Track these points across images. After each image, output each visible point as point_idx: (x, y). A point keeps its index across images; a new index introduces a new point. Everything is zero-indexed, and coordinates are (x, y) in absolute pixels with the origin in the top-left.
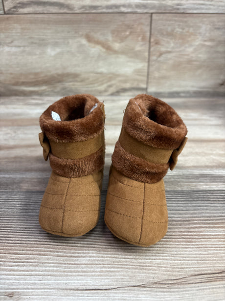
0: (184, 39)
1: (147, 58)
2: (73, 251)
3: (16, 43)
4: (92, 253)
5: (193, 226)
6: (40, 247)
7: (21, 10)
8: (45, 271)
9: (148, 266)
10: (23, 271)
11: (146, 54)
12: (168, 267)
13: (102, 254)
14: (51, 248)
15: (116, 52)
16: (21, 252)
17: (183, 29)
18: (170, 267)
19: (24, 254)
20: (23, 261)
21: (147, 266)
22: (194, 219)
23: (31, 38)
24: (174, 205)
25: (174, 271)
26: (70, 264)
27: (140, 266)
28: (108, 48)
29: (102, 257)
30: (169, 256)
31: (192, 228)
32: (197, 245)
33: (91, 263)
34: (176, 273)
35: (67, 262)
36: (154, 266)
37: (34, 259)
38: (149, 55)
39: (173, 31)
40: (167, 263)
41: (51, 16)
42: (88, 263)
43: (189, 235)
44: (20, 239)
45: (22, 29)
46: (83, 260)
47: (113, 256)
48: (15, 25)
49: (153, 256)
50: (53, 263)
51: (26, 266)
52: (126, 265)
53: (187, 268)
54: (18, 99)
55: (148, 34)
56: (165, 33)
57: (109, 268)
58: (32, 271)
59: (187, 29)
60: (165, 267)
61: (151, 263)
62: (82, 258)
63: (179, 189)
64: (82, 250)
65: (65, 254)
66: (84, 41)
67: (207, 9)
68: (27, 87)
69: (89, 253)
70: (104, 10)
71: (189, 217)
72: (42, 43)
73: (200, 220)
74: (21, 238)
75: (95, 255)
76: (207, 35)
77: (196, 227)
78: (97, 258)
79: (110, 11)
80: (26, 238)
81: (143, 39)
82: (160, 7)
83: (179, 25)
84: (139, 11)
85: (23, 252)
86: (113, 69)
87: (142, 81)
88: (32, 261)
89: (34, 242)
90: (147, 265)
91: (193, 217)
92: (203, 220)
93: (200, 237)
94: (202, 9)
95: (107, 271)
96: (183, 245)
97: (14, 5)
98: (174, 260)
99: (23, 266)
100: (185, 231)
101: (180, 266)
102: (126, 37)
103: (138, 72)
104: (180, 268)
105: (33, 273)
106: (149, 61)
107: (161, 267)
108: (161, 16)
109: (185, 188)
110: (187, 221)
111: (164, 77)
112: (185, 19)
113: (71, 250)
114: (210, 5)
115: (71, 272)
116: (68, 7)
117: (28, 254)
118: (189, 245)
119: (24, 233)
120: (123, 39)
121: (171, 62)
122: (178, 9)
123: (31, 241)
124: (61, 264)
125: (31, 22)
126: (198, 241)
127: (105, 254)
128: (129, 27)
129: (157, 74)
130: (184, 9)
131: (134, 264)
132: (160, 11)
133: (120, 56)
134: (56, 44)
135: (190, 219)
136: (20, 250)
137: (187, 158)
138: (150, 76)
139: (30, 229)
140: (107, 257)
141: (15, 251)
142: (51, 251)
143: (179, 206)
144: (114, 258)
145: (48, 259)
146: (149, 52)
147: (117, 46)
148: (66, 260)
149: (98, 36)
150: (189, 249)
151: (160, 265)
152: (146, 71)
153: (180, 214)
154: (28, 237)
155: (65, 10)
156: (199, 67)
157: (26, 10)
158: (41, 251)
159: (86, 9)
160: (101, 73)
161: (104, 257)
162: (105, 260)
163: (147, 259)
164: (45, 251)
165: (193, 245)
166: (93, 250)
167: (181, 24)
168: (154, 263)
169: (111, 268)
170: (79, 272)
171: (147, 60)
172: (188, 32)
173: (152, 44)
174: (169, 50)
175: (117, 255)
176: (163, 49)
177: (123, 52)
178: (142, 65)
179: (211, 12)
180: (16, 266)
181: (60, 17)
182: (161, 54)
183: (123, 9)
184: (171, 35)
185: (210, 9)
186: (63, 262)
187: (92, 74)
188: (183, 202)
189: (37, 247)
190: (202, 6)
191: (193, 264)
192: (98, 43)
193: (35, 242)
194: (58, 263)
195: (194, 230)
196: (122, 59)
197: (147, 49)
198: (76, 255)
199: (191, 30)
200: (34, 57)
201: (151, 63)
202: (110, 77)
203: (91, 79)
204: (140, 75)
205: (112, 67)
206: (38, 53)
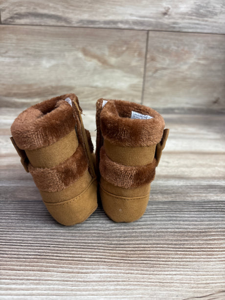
0: (179, 56)
1: (143, 73)
2: (80, 266)
3: (10, 53)
4: (103, 268)
5: (211, 238)
6: (41, 262)
7: (18, 21)
8: (49, 289)
9: (169, 283)
10: (23, 290)
11: (142, 70)
12: (191, 284)
13: (114, 269)
14: (54, 263)
15: (112, 66)
16: (19, 267)
17: (178, 47)
18: (194, 283)
19: (23, 270)
20: (21, 278)
21: (167, 283)
22: (211, 230)
23: (26, 49)
24: (186, 215)
25: (199, 288)
26: (77, 281)
27: (160, 283)
28: (104, 62)
29: (115, 273)
30: (191, 271)
31: (210, 240)
32: (219, 258)
33: (103, 280)
34: (202, 289)
35: (74, 279)
36: (176, 283)
37: (34, 275)
38: (145, 71)
39: (168, 48)
40: (190, 278)
41: (48, 28)
42: (99, 280)
43: (209, 248)
44: (17, 253)
45: (18, 39)
46: (93, 277)
47: (127, 271)
48: (11, 35)
49: (172, 271)
50: (58, 280)
51: (26, 284)
52: (144, 282)
53: (213, 283)
54: (8, 111)
55: (144, 50)
56: (161, 50)
57: (124, 285)
58: (33, 289)
59: (182, 47)
60: (188, 283)
61: (171, 279)
62: (92, 275)
63: (189, 199)
64: (91, 265)
65: (71, 270)
66: (80, 55)
67: (201, 29)
68: (19, 98)
69: (99, 269)
70: (102, 26)
71: (205, 229)
72: (37, 55)
73: (218, 232)
74: (18, 251)
75: (106, 270)
76: (202, 53)
77: (215, 239)
78: (109, 275)
79: (108, 26)
80: (24, 252)
81: (140, 55)
82: (157, 24)
83: (174, 43)
84: (136, 27)
85: (22, 267)
86: (109, 83)
87: (136, 96)
88: (33, 278)
89: (33, 257)
90: (168, 281)
91: (209, 229)
92: (220, 232)
93: (221, 250)
94: (197, 28)
95: (122, 289)
96: (204, 258)
97: (11, 15)
98: (198, 276)
99: (22, 284)
100: (203, 244)
101: (204, 282)
102: (123, 52)
103: (133, 87)
104: (205, 284)
105: (34, 292)
106: (144, 77)
107: (184, 283)
108: (158, 34)
109: (195, 199)
110: (203, 232)
111: (159, 94)
112: (180, 38)
113: (77, 265)
114: (205, 25)
115: (79, 290)
116: (66, 20)
117: (27, 270)
118: (211, 258)
119: (22, 246)
120: (119, 54)
121: (166, 78)
122: (174, 28)
123: (30, 255)
124: (67, 281)
125: (27, 33)
126: (219, 254)
127: (119, 269)
128: (126, 43)
129: (152, 90)
130: (180, 28)
131: (152, 280)
132: (156, 29)
133: (116, 70)
134: (51, 57)
135: (206, 230)
136: (17, 266)
137: (192, 169)
138: (145, 92)
139: (29, 242)
140: (120, 273)
141: (11, 267)
142: (54, 267)
143: (192, 217)
144: (128, 273)
145: (51, 276)
146: (145, 68)
147: (113, 60)
148: (73, 277)
149: (94, 50)
150: (212, 263)
151: (182, 282)
152: (141, 86)
153: (195, 225)
154: (26, 250)
155: (63, 24)
156: (193, 85)
157: (23, 21)
158: (42, 266)
159: (84, 24)
160: (96, 87)
161: (118, 273)
162: (119, 277)
163: (167, 275)
164: (47, 267)
165: (215, 258)
166: (103, 265)
167: (177, 42)
168: (175, 279)
169: (127, 285)
170: (89, 291)
171: (143, 76)
172: (183, 50)
173: (148, 60)
174: (164, 66)
175: (132, 270)
176: (159, 66)
177: (119, 67)
178: (137, 81)
179: (205, 31)
180: (14, 284)
181: (57, 29)
182: (156, 70)
183: (120, 25)
184: (166, 52)
185: (205, 29)
186: (70, 279)
187: (87, 88)
188: (195, 213)
189: (37, 262)
190: (197, 26)
191: (218, 279)
192: (94, 56)
193: (35, 256)
194: (64, 281)
195: (213, 242)
196: (118, 73)
197: (143, 64)
198: (84, 271)
199: (186, 48)
200: (28, 69)
201: (147, 79)
202: (105, 92)
203: (86, 93)
204: (135, 91)
205: (108, 81)
206: (32, 64)
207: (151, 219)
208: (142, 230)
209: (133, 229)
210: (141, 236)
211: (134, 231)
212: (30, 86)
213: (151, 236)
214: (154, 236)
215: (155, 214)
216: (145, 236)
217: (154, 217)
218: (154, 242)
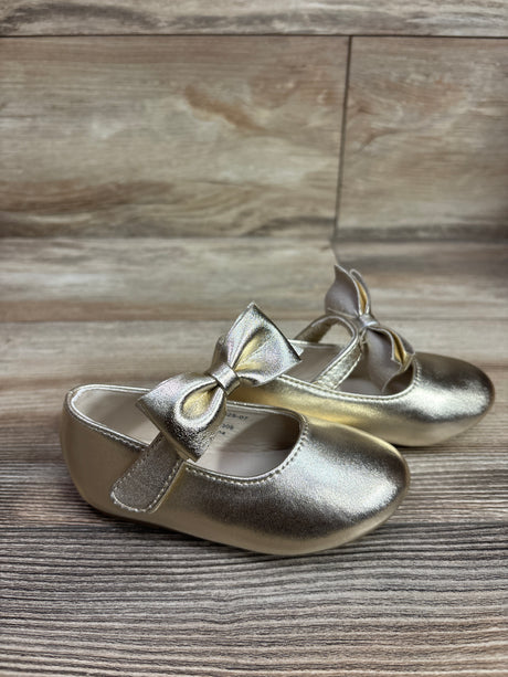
0: (428, 99)
1: (339, 146)
11: (337, 136)
15: (261, 131)
17: (428, 75)
23: (50, 95)
38: (343, 139)
39: (402, 79)
41: (101, 42)
55: (340, 87)
56: (383, 85)
59: (436, 76)
68: (41, 215)
70: (232, 28)
72: (79, 108)
76: (487, 89)
79: (247, 29)
81: (330, 98)
82: (372, 20)
83: (418, 65)
84: (319, 29)
86: (253, 173)
87: (323, 202)
102: (287, 95)
103: (315, 179)
106: (342, 155)
108: (375, 43)
112: (434, 52)
116: (142, 19)
120: (278, 100)
121: (395, 156)
122: (416, 26)
128: (294, 69)
129: (361, 186)
130: (432, 25)
132: (371, 31)
133: (271, 140)
138: (343, 190)
146: (343, 131)
152: (336, 177)
155: (136, 27)
159: (188, 26)
160: (224, 183)
167: (423, 62)
171: (338, 151)
172: (439, 82)
173: (350, 112)
174: (392, 125)
176: (377, 125)
178: (325, 164)
182: (372, 137)
183: (280, 26)
187: (202, 186)
190: (477, 20)
196: (277, 147)
197: (339, 122)
199: (447, 78)
200: (59, 143)
201: (347, 158)
202: (247, 193)
203: (200, 197)
204: (320, 187)
205: (251, 168)
206: (68, 132)
207: (341, 582)
208: (314, 621)
209: (293, 617)
210: (312, 641)
211: (295, 622)
212: (65, 184)
213: (336, 641)
214: (344, 641)
215: (351, 569)
216: (322, 641)
217: (347, 577)
218: (344, 659)
